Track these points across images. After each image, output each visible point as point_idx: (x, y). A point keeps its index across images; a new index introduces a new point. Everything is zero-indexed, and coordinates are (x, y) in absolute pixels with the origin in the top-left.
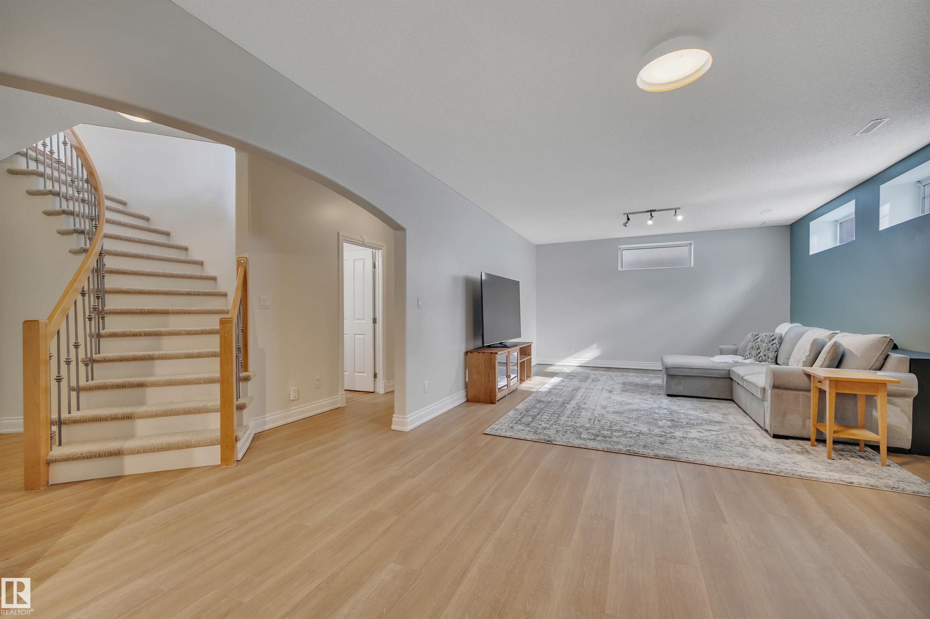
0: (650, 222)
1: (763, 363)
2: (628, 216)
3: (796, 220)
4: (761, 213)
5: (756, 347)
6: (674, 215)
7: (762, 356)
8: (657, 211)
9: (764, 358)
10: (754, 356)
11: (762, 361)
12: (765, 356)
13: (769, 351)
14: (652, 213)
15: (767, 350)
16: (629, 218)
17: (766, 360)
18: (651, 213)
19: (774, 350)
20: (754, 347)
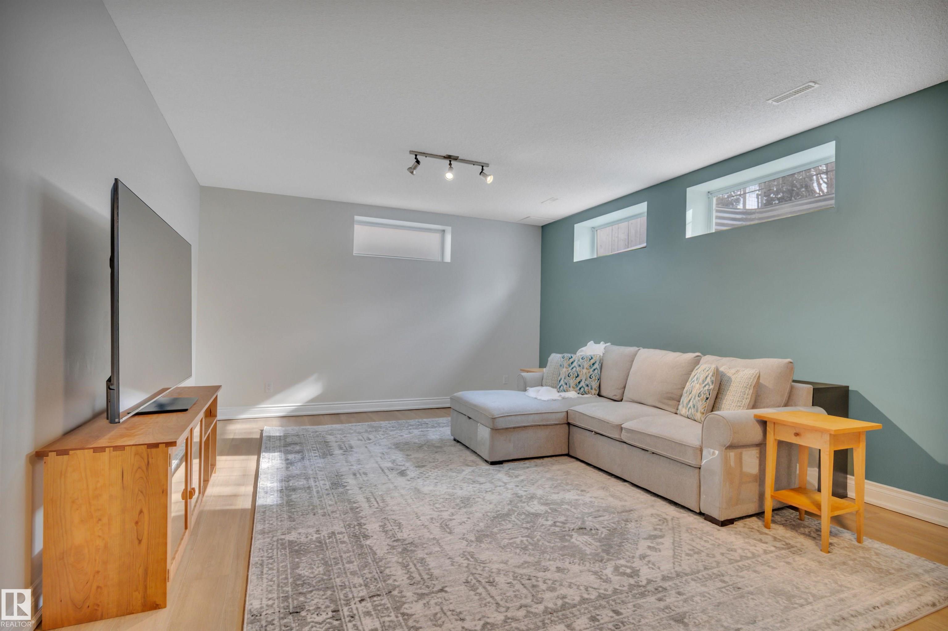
0: (449, 176)
1: (585, 396)
2: (418, 157)
3: (554, 220)
4: (542, 203)
5: (573, 374)
6: (481, 173)
7: (584, 386)
8: (459, 162)
9: (586, 388)
10: (573, 387)
11: (584, 393)
12: (588, 386)
13: (591, 380)
14: (452, 162)
15: (589, 378)
16: (419, 159)
17: (588, 392)
18: (450, 161)
19: (596, 378)
20: (571, 374)
